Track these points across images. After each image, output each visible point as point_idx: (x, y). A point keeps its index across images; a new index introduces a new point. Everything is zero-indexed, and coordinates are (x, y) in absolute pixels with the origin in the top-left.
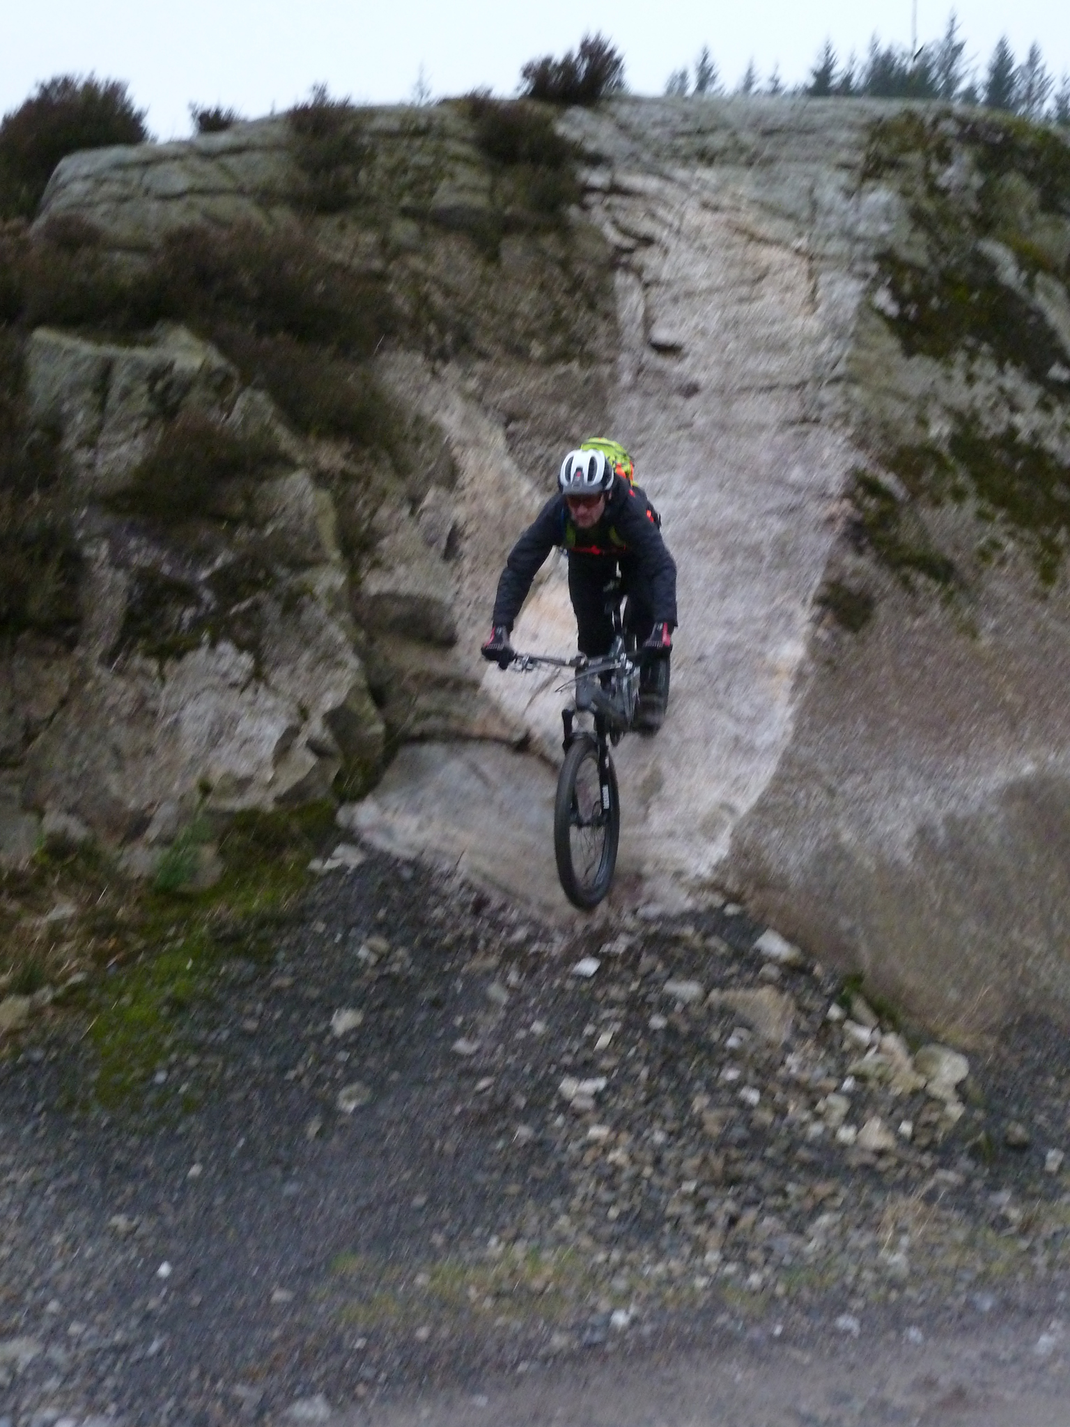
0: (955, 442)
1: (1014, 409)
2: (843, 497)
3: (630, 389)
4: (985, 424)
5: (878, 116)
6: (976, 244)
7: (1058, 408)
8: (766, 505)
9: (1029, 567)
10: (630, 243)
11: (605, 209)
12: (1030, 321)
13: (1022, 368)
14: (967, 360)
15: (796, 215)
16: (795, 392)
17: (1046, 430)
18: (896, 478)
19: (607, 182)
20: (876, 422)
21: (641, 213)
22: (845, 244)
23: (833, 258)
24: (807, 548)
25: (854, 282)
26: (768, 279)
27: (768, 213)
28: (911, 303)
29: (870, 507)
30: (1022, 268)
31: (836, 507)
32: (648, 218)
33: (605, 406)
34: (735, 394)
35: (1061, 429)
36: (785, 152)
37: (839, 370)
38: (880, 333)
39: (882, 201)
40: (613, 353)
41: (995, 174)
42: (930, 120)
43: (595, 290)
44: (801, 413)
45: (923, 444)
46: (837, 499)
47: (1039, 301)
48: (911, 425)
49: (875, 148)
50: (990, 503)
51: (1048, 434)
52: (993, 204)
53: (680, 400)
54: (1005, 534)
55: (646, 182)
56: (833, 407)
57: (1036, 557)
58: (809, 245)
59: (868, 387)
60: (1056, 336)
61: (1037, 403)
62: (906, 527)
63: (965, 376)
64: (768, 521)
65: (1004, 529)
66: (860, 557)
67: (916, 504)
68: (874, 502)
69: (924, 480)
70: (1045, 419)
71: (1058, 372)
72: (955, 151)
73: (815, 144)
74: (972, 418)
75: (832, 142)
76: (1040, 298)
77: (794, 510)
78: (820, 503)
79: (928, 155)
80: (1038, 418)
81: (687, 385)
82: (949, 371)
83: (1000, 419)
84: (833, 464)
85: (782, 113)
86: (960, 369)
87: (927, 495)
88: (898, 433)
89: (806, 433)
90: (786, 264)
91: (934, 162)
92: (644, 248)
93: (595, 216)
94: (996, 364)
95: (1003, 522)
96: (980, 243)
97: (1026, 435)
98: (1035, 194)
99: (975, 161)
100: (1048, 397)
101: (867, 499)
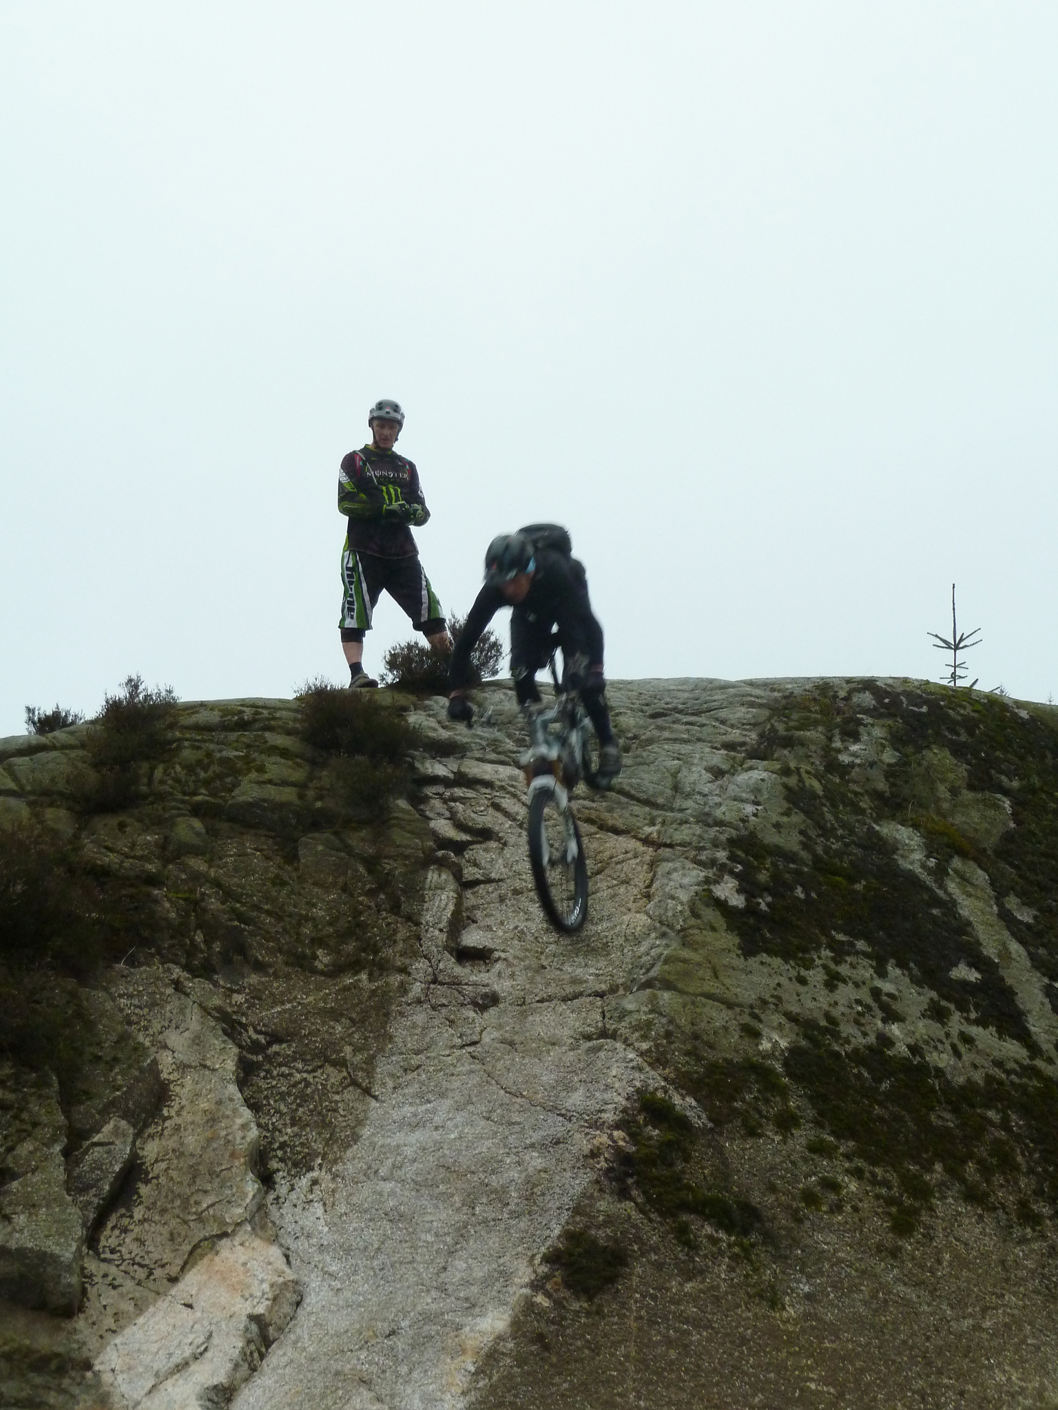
0: (794, 1057)
1: (891, 1016)
2: (617, 1126)
3: (419, 1002)
4: (844, 1035)
5: (787, 693)
6: (871, 829)
7: (956, 1016)
8: (531, 1137)
9: (877, 1214)
10: (465, 837)
11: (445, 801)
12: (935, 912)
13: (909, 969)
14: (833, 959)
15: (652, 800)
16: (598, 1001)
17: (934, 1043)
18: (694, 1103)
19: (453, 772)
20: (683, 1032)
21: (483, 805)
22: (698, 830)
23: (680, 845)
24: (557, 1190)
25: (695, 873)
26: (607, 871)
27: (624, 799)
28: (765, 894)
29: (651, 1138)
30: (932, 852)
31: (604, 1139)
32: (491, 810)
33: (386, 1023)
34: (535, 1005)
35: (956, 1041)
36: (666, 734)
37: (653, 973)
38: (713, 929)
39: (753, 781)
40: (408, 961)
41: (912, 750)
42: (842, 694)
43: (402, 889)
44: (600, 1025)
45: (747, 1060)
46: (608, 1128)
47: (950, 890)
48: (733, 1037)
49: (772, 725)
50: (833, 1133)
51: (936, 1048)
52: (906, 782)
53: (472, 1014)
54: (848, 1171)
55: (496, 772)
56: (636, 1016)
57: (890, 1201)
58: (659, 832)
59: (682, 992)
60: (969, 929)
61: (926, 1010)
62: (697, 1163)
63: (826, 977)
64: (527, 1158)
65: (847, 1165)
66: (620, 1201)
67: (721, 1134)
68: (657, 1132)
69: (738, 1104)
70: (936, 1029)
71: (964, 973)
72: (866, 726)
73: (704, 725)
74: (826, 1028)
75: (723, 722)
76: (952, 887)
77: (558, 1143)
78: (587, 1134)
79: (830, 731)
80: (924, 1028)
81: (485, 996)
82: (803, 972)
83: (868, 1029)
84: (617, 1085)
85: (680, 694)
86: (820, 969)
87: (738, 1122)
88: (712, 1047)
89: (600, 1048)
90: (629, 855)
91: (837, 738)
92: (480, 843)
93: (432, 809)
94: (874, 963)
95: (848, 1157)
96: (878, 825)
97: (902, 1049)
98: (963, 770)
99: (889, 737)
100: (944, 1003)
101: (650, 1128)
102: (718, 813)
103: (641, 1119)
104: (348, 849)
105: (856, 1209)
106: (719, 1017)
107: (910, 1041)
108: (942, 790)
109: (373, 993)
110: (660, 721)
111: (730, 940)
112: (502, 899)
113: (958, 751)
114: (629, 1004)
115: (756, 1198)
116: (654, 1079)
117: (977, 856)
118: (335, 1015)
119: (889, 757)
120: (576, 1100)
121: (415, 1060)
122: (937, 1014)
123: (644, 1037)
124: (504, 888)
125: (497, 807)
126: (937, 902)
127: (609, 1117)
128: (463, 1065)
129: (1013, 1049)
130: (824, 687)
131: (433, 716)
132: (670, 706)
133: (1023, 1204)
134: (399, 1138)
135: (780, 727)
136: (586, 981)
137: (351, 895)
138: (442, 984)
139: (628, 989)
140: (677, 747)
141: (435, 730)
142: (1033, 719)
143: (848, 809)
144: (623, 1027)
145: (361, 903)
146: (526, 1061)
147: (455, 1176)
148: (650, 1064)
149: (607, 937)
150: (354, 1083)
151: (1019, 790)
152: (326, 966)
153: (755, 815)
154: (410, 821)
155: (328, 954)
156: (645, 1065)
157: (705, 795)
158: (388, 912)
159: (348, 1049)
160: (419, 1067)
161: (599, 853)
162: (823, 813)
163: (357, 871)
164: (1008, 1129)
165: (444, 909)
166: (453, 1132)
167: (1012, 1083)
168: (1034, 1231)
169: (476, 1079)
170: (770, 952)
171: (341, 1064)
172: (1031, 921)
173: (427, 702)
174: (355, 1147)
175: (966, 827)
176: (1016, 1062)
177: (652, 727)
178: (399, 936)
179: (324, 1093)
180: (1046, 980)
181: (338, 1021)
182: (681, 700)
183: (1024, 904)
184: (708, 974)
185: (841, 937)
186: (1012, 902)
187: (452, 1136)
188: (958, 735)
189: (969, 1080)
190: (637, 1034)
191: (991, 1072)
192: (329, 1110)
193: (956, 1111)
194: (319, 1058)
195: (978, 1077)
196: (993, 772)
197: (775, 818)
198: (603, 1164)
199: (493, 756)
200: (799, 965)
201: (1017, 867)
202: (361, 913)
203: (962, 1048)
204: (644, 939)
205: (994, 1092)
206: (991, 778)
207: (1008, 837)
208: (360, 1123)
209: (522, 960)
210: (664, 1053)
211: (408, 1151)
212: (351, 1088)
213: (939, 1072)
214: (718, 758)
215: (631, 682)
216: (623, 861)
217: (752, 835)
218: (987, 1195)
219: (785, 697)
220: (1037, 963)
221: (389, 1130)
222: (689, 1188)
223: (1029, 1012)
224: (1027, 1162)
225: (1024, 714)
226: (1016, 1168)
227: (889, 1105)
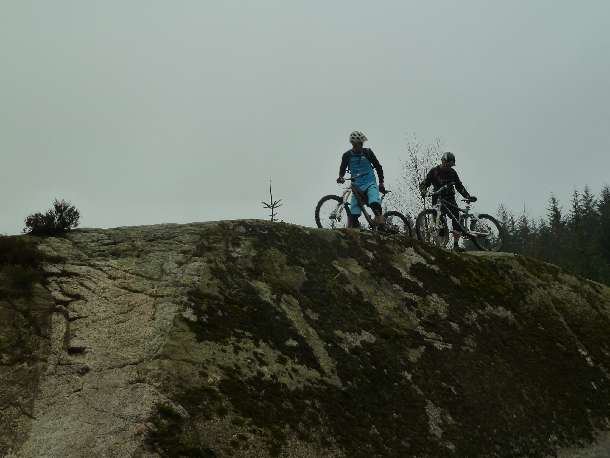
0: (223, 384)
1: (263, 363)
2: (149, 420)
3: (52, 374)
4: (243, 373)
5: (207, 228)
6: (248, 283)
7: (290, 361)
8: (109, 429)
9: (263, 448)
10: (68, 299)
11: (58, 283)
12: (277, 317)
13: (269, 343)
14: (236, 340)
15: (152, 277)
16: (135, 366)
17: (281, 373)
18: (182, 408)
19: (60, 270)
20: (174, 377)
21: (75, 284)
22: (174, 289)
23: (167, 296)
24: (124, 451)
25: (174, 307)
26: (134, 310)
27: (139, 278)
28: (205, 315)
29: (164, 424)
30: (274, 292)
31: (143, 427)
32: (79, 286)
33: (37, 384)
34: (106, 371)
35: (290, 372)
36: (156, 248)
37: (159, 352)
38: (184, 331)
39: (196, 267)
40: (46, 356)
41: (263, 250)
42: (231, 227)
43: (41, 324)
44: (137, 377)
45: (203, 387)
46: (145, 422)
47: (283, 308)
48: (196, 377)
49: (202, 242)
50: (242, 415)
51: (282, 375)
52: (261, 263)
53: (77, 377)
54: (249, 431)
55: (80, 269)
56: (153, 372)
57: (268, 442)
58: (156, 291)
59: (173, 360)
60: (292, 324)
61: (277, 360)
62: (185, 433)
63: (234, 349)
64: (108, 438)
65: (249, 428)
66: (152, 453)
67: (194, 420)
68: (166, 421)
69: (201, 406)
70: (281, 367)
71: (291, 342)
72: (242, 240)
73: (171, 244)
74: (236, 370)
75: (181, 242)
76: (284, 306)
77: (122, 430)
78: (135, 425)
79: (228, 243)
80: (277, 367)
81: (83, 369)
82: (224, 347)
83: (253, 369)
84: (147, 403)
85: (160, 231)
86: (231, 345)
87: (201, 414)
88: (187, 382)
89: (138, 387)
90: (144, 302)
91: (231, 246)
92: (75, 301)
93: (52, 287)
94: (254, 341)
95: (249, 425)
96: (251, 282)
97: (268, 377)
98: (284, 257)
99: (252, 244)
100: (284, 356)
101: (163, 420)
102: (182, 281)
103: (159, 416)
104: (15, 307)
105: (254, 447)
106: (189, 369)
107: (271, 373)
108: (277, 267)
109: (30, 371)
110: (152, 243)
111: (193, 335)
112: (87, 325)
113: (282, 249)
114: (150, 366)
115: (211, 446)
116: (163, 399)
117: (294, 293)
118: (13, 383)
119: (253, 253)
120: (129, 411)
121: (52, 400)
122: (281, 361)
123: (157, 381)
124: (88, 320)
125: (82, 285)
126: (278, 314)
127: (145, 417)
128: (75, 400)
129: (314, 373)
130: (223, 226)
131: (49, 246)
132: (156, 236)
133: (323, 438)
134: (48, 435)
135: (206, 243)
136: (129, 358)
137: (17, 328)
138: (62, 365)
139: (148, 360)
140: (162, 253)
141: (51, 252)
142: (311, 234)
143: (238, 276)
144: (148, 377)
145: (22, 331)
146: (104, 395)
147: (75, 450)
148: (161, 392)
149: (137, 338)
150: (25, 413)
151: (308, 264)
152: (7, 361)
153: (198, 281)
154: (42, 293)
155: (8, 356)
156: (159, 393)
157: (176, 274)
158: (35, 334)
159: (20, 398)
160: (54, 403)
161: (130, 302)
162: (227, 279)
163: (19, 317)
164: (315, 407)
165: (61, 331)
166: (73, 431)
167: (315, 388)
168: (329, 449)
169: (81, 406)
170: (209, 340)
171: (18, 405)
172: (317, 319)
173: (46, 240)
174: (27, 442)
175: (287, 281)
176: (316, 379)
177: (149, 246)
178: (41, 345)
179: (10, 419)
180: (325, 343)
181: (14, 385)
182: (161, 234)
183: (314, 312)
184: (184, 351)
185: (239, 331)
186: (309, 311)
187: (73, 432)
188: (281, 242)
189: (297, 388)
190: (154, 380)
191: (306, 384)
192: (13, 426)
193: (292, 401)
194: (7, 403)
195: (301, 386)
196: (297, 257)
197: (207, 282)
198: (144, 438)
199: (78, 262)
200: (222, 344)
201: (309, 297)
202: (22, 336)
203: (293, 375)
204: (154, 338)
205: (308, 392)
206: (296, 260)
207: (305, 284)
208: (28, 430)
209: (98, 351)
210: (167, 387)
211: (53, 441)
212: (23, 416)
213: (284, 386)
214: (180, 257)
215: (138, 227)
216: (141, 304)
217: (198, 289)
218: (308, 436)
219: (207, 230)
220: (321, 336)
221: (43, 433)
222: (182, 444)
223: (319, 357)
224: (324, 421)
225: (307, 232)
226: (319, 423)
227: (264, 401)
